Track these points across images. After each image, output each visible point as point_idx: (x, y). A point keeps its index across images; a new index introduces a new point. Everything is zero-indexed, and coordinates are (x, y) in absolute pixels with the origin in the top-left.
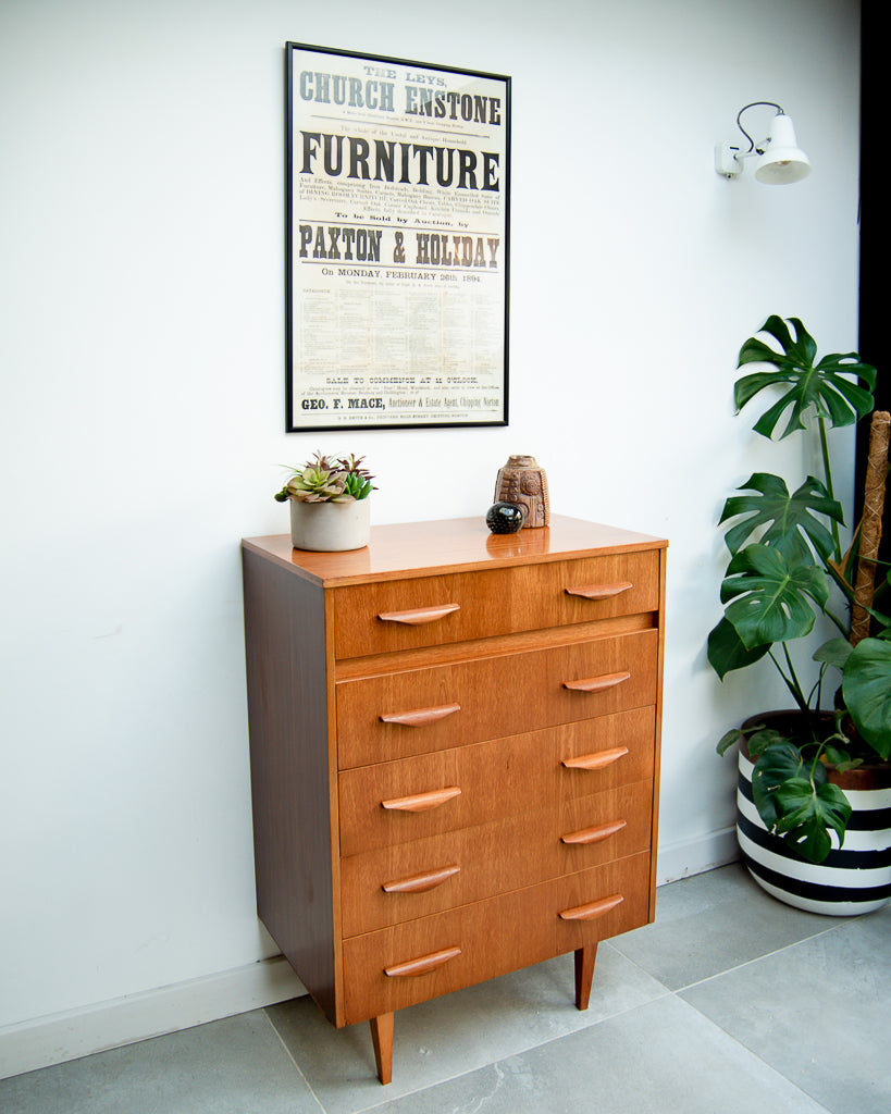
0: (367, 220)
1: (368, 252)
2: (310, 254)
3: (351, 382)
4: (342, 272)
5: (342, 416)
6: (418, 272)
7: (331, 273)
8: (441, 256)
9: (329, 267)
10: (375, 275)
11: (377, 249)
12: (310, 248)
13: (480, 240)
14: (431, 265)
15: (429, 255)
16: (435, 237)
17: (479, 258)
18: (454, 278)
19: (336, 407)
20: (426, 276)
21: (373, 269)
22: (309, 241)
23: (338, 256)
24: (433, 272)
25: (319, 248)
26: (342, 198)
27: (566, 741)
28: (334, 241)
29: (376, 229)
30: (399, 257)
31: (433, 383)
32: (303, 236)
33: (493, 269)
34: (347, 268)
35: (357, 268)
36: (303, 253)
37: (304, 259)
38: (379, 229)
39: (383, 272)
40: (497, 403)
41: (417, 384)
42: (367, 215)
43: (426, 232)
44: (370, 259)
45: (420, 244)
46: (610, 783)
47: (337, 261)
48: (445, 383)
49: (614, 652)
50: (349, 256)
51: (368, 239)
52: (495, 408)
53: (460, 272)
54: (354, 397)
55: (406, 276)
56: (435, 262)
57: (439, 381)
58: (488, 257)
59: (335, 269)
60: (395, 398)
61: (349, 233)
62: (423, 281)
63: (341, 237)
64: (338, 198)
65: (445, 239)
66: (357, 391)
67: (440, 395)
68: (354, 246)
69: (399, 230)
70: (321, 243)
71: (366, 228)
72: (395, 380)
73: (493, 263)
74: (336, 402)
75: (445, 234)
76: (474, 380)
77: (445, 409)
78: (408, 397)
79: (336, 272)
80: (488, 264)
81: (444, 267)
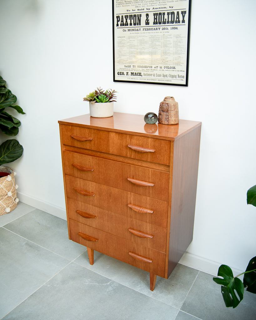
0: (137, 11)
1: (137, 22)
2: (119, 25)
3: (132, 67)
4: (129, 30)
5: (129, 78)
6: (154, 27)
7: (125, 31)
8: (162, 21)
9: (125, 29)
10: (139, 30)
11: (140, 20)
12: (119, 23)
13: (178, 13)
14: (158, 25)
15: (158, 21)
16: (160, 14)
17: (177, 20)
18: (167, 29)
19: (127, 75)
20: (157, 29)
21: (138, 28)
22: (119, 21)
23: (127, 25)
24: (159, 27)
25: (122, 23)
26: (129, 4)
27: (130, 198)
28: (126, 20)
29: (139, 14)
30: (147, 23)
31: (159, 68)
32: (117, 19)
33: (183, 24)
34: (130, 28)
35: (133, 28)
36: (118, 25)
37: (118, 27)
38: (140, 13)
39: (142, 29)
40: (183, 77)
41: (153, 68)
42: (136, 9)
43: (157, 12)
44: (138, 25)
45: (154, 17)
46: (148, 221)
47: (127, 26)
48: (163, 68)
49: (149, 174)
50: (131, 24)
51: (137, 18)
52: (182, 79)
53: (169, 26)
54: (132, 72)
55: (150, 29)
56: (160, 23)
57: (161, 68)
58: (181, 19)
59: (127, 29)
60: (145, 73)
61: (131, 16)
62: (155, 31)
63: (128, 18)
64: (127, 5)
65: (164, 14)
66: (134, 70)
67: (161, 73)
68: (132, 21)
69: (147, 13)
70: (122, 21)
71: (136, 14)
72: (146, 67)
73: (183, 21)
74: (127, 73)
75: (164, 12)
76: (174, 68)
77: (163, 78)
78: (150, 73)
79: (127, 30)
80: (181, 22)
81: (164, 25)
